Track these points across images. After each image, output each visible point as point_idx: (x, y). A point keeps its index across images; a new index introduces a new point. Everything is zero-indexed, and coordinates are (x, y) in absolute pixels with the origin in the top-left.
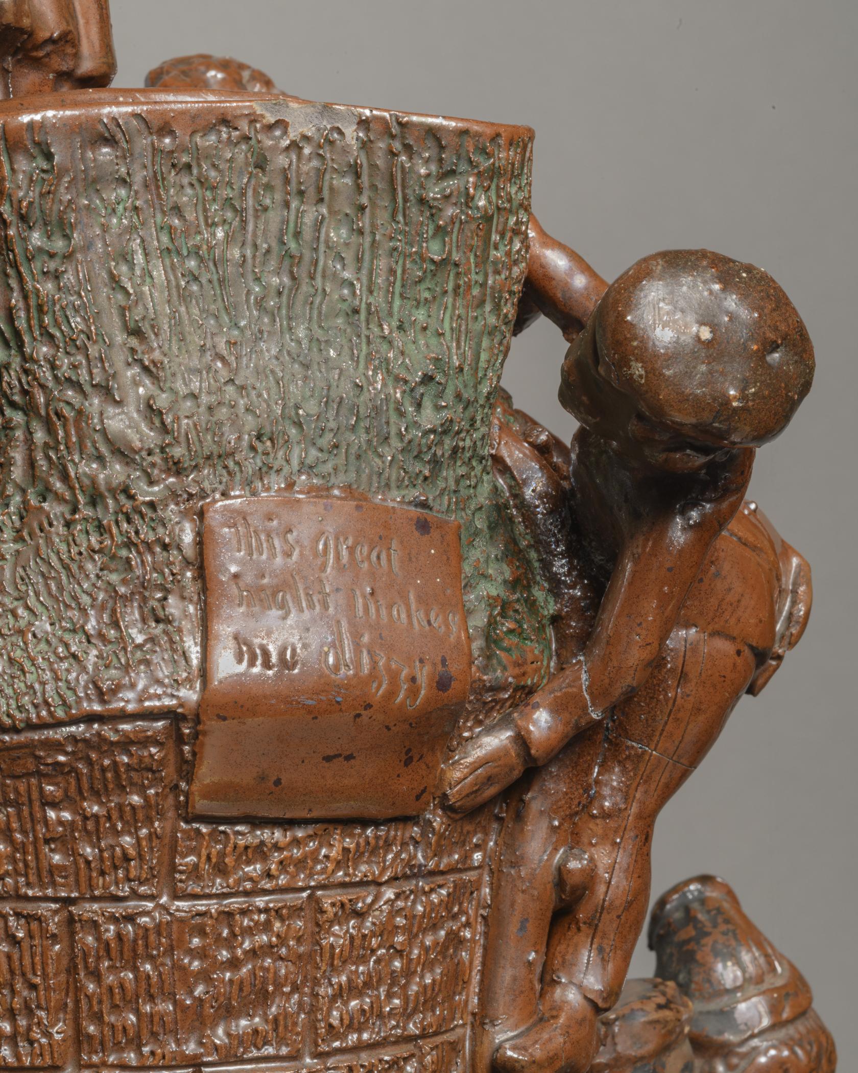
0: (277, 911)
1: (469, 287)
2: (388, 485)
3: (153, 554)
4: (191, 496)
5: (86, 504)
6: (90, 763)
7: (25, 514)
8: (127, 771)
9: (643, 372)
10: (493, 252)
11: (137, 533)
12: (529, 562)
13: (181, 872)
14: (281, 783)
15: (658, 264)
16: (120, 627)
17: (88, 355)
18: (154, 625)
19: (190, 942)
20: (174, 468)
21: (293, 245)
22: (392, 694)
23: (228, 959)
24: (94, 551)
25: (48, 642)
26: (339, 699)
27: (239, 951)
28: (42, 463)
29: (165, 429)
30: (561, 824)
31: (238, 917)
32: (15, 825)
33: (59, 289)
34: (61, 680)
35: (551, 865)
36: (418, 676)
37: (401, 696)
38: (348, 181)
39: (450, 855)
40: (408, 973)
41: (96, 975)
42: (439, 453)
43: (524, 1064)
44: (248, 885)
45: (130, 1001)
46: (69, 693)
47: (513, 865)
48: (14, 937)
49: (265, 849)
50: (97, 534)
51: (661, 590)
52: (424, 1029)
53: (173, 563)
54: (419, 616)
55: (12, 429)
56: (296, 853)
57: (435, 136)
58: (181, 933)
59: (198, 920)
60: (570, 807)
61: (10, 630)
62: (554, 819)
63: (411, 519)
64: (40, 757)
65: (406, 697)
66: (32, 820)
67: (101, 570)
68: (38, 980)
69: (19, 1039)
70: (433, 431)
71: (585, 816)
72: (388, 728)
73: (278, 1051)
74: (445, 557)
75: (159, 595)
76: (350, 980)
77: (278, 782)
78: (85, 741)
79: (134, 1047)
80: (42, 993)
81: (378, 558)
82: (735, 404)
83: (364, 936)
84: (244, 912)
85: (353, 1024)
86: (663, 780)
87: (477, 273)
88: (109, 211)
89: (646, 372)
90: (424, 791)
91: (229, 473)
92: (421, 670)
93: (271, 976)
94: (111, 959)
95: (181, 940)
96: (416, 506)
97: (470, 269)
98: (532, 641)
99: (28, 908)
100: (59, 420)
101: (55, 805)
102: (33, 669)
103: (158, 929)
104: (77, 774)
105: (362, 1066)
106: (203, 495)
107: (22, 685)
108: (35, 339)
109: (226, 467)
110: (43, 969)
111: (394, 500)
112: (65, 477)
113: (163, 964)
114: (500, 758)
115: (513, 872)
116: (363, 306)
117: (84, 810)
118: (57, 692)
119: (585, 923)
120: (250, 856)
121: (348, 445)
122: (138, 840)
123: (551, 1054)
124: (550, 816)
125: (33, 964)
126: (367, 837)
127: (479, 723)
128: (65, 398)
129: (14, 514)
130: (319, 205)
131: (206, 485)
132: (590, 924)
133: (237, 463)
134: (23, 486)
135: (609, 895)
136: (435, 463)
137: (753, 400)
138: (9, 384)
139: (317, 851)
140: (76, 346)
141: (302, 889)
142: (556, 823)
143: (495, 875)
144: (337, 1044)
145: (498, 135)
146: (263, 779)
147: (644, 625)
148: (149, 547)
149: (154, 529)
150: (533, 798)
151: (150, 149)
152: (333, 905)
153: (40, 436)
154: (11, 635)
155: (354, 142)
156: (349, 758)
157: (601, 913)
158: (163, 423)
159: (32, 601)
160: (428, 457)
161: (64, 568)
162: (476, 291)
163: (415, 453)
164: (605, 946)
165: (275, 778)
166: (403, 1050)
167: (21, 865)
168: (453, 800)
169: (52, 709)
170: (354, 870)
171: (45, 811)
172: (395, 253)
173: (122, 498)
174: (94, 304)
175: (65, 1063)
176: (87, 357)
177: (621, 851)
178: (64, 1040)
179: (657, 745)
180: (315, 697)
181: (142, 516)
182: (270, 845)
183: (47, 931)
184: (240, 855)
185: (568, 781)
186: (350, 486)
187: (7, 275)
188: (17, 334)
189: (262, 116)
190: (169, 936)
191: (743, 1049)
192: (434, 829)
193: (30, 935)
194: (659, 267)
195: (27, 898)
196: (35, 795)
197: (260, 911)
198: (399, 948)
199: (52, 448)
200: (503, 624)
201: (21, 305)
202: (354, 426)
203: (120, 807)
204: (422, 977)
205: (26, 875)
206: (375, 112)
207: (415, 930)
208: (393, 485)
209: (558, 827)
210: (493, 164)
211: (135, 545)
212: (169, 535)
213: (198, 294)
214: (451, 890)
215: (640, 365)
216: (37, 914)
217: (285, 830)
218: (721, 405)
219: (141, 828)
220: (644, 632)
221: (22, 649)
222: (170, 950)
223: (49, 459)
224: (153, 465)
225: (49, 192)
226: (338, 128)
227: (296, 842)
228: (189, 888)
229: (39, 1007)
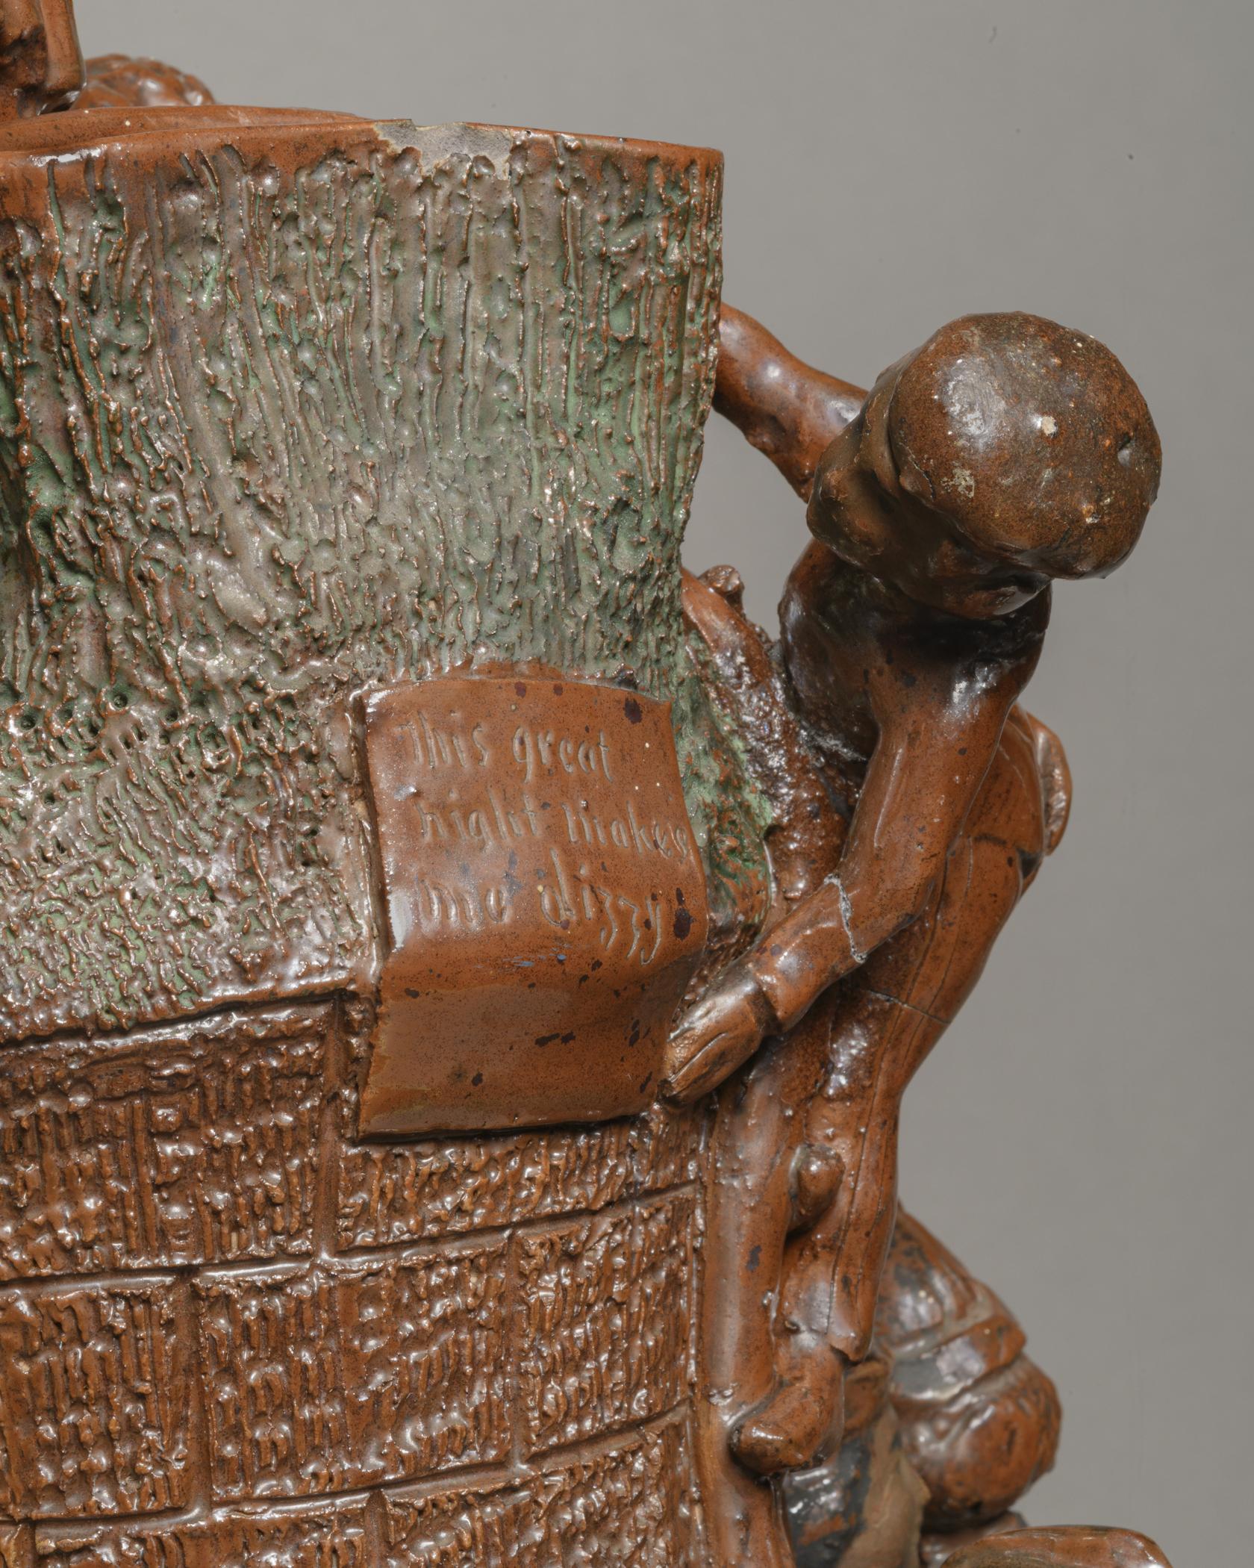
0: (472, 1261)
1: (661, 375)
2: (583, 656)
3: (295, 769)
4: (340, 684)
5: (191, 704)
6: (224, 1071)
7: (100, 722)
8: (273, 1079)
9: (972, 483)
10: (688, 326)
11: (271, 740)
12: (734, 754)
13: (346, 1216)
14: (481, 1081)
15: (973, 334)
16: (257, 876)
17: (181, 491)
18: (302, 869)
19: (361, 1315)
20: (314, 647)
21: (432, 324)
22: (623, 945)
23: (411, 1334)
24: (210, 769)
25: (158, 905)
26: (562, 957)
27: (425, 1323)
28: (122, 651)
29: (298, 591)
30: (796, 1113)
31: (422, 1273)
32: (109, 1169)
33: (136, 398)
34: (182, 956)
35: (786, 1171)
36: (652, 919)
37: (634, 947)
38: (503, 232)
39: (666, 1166)
40: (630, 1333)
41: (230, 1372)
42: (639, 609)
43: (779, 1445)
44: (432, 1228)
45: (280, 1406)
46: (197, 974)
47: (734, 1173)
48: (111, 1328)
49: (455, 1175)
50: (211, 746)
51: (951, 780)
52: (650, 1410)
53: (323, 781)
54: (640, 835)
55: (72, 602)
56: (495, 1176)
57: (614, 165)
58: (348, 1302)
59: (371, 1282)
60: (805, 1089)
61: (97, 889)
62: (787, 1107)
63: (619, 702)
64: (152, 1069)
65: (640, 949)
66: (135, 1160)
67: (224, 795)
68: (145, 1387)
69: (119, 1475)
70: (632, 578)
71: (819, 1100)
72: (617, 993)
73: (482, 1455)
74: (661, 753)
75: (306, 827)
76: (564, 1350)
77: (477, 1080)
78: (218, 1040)
79: (288, 1470)
80: (153, 1406)
81: (587, 757)
82: (1089, 520)
83: (579, 1286)
84: (429, 1266)
85: (572, 1411)
86: (914, 1043)
87: (670, 356)
88: (196, 284)
89: (976, 481)
90: (648, 1079)
91: (387, 649)
92: (655, 910)
93: (466, 1352)
94: (252, 1348)
95: (347, 1312)
96: (620, 683)
97: (662, 350)
98: (754, 862)
99: (131, 1285)
100: (145, 585)
101: (168, 1136)
102: (139, 942)
103: (316, 1300)
104: (202, 1087)
105: (586, 1467)
106: (357, 680)
107: (125, 967)
108: (104, 472)
109: (382, 641)
110: (154, 1371)
111: (592, 677)
112: (159, 668)
113: (323, 1349)
114: (736, 1027)
115: (736, 1183)
116: (529, 407)
117: (211, 1139)
118: (179, 973)
119: (824, 1247)
120: (436, 1187)
121: (532, 602)
122: (286, 1175)
123: (808, 1429)
124: (781, 1103)
125: (139, 1365)
126: (578, 1148)
127: (703, 980)
128: (152, 554)
129: (82, 724)
130: (463, 267)
131: (360, 666)
132: (831, 1248)
133: (396, 635)
134: (92, 683)
135: (855, 1206)
136: (635, 621)
137: (1109, 514)
138: (64, 538)
139: (520, 1170)
140: (165, 479)
141: (502, 1228)
142: (790, 1113)
143: (710, 1190)
144: (554, 1440)
145: (693, 162)
146: (459, 1076)
147: (928, 830)
148: (288, 758)
149: (294, 734)
150: (756, 1080)
151: (245, 195)
152: (542, 1245)
153: (117, 610)
154: (101, 897)
155: (506, 177)
156: (567, 1038)
157: (846, 1231)
158: (295, 583)
159: (127, 847)
160: (626, 616)
161: (170, 797)
162: (669, 380)
163: (612, 610)
164: (851, 1276)
165: (475, 1074)
166: (630, 1440)
167: (119, 1225)
168: (678, 1089)
169: (174, 997)
170: (565, 1194)
171: (153, 1145)
172: (569, 332)
173: (246, 693)
174: (185, 418)
175: (187, 1503)
176: (181, 493)
177: (867, 1144)
178: (185, 1470)
179: (909, 995)
180: (532, 956)
181: (277, 717)
182: (461, 1169)
183: (161, 1316)
184: (422, 1188)
185: (802, 1052)
186: (539, 659)
187: (59, 382)
188: (78, 465)
189: (386, 144)
190: (330, 1310)
191: (955, 1409)
192: (651, 1131)
193: (134, 1323)
194: (977, 339)
195: (129, 1272)
196: (140, 1124)
197: (450, 1263)
198: (618, 1299)
199: (137, 627)
200: (722, 842)
201: (83, 423)
202: (536, 575)
203: (260, 1132)
204: (643, 1337)
205: (126, 1239)
206: (532, 135)
207: (634, 1273)
208: (590, 655)
209: (791, 1118)
210: (689, 203)
211: (270, 758)
212: (316, 742)
213: (317, 398)
214: (670, 1215)
215: (968, 472)
216: (144, 1293)
217: (479, 1147)
218: (1072, 522)
219: (290, 1158)
220: (928, 840)
221: (119, 916)
222: (332, 1328)
223: (133, 642)
224: (286, 643)
225: (117, 261)
226: (484, 158)
227: (492, 1162)
228: (359, 1238)
229: (148, 1426)
